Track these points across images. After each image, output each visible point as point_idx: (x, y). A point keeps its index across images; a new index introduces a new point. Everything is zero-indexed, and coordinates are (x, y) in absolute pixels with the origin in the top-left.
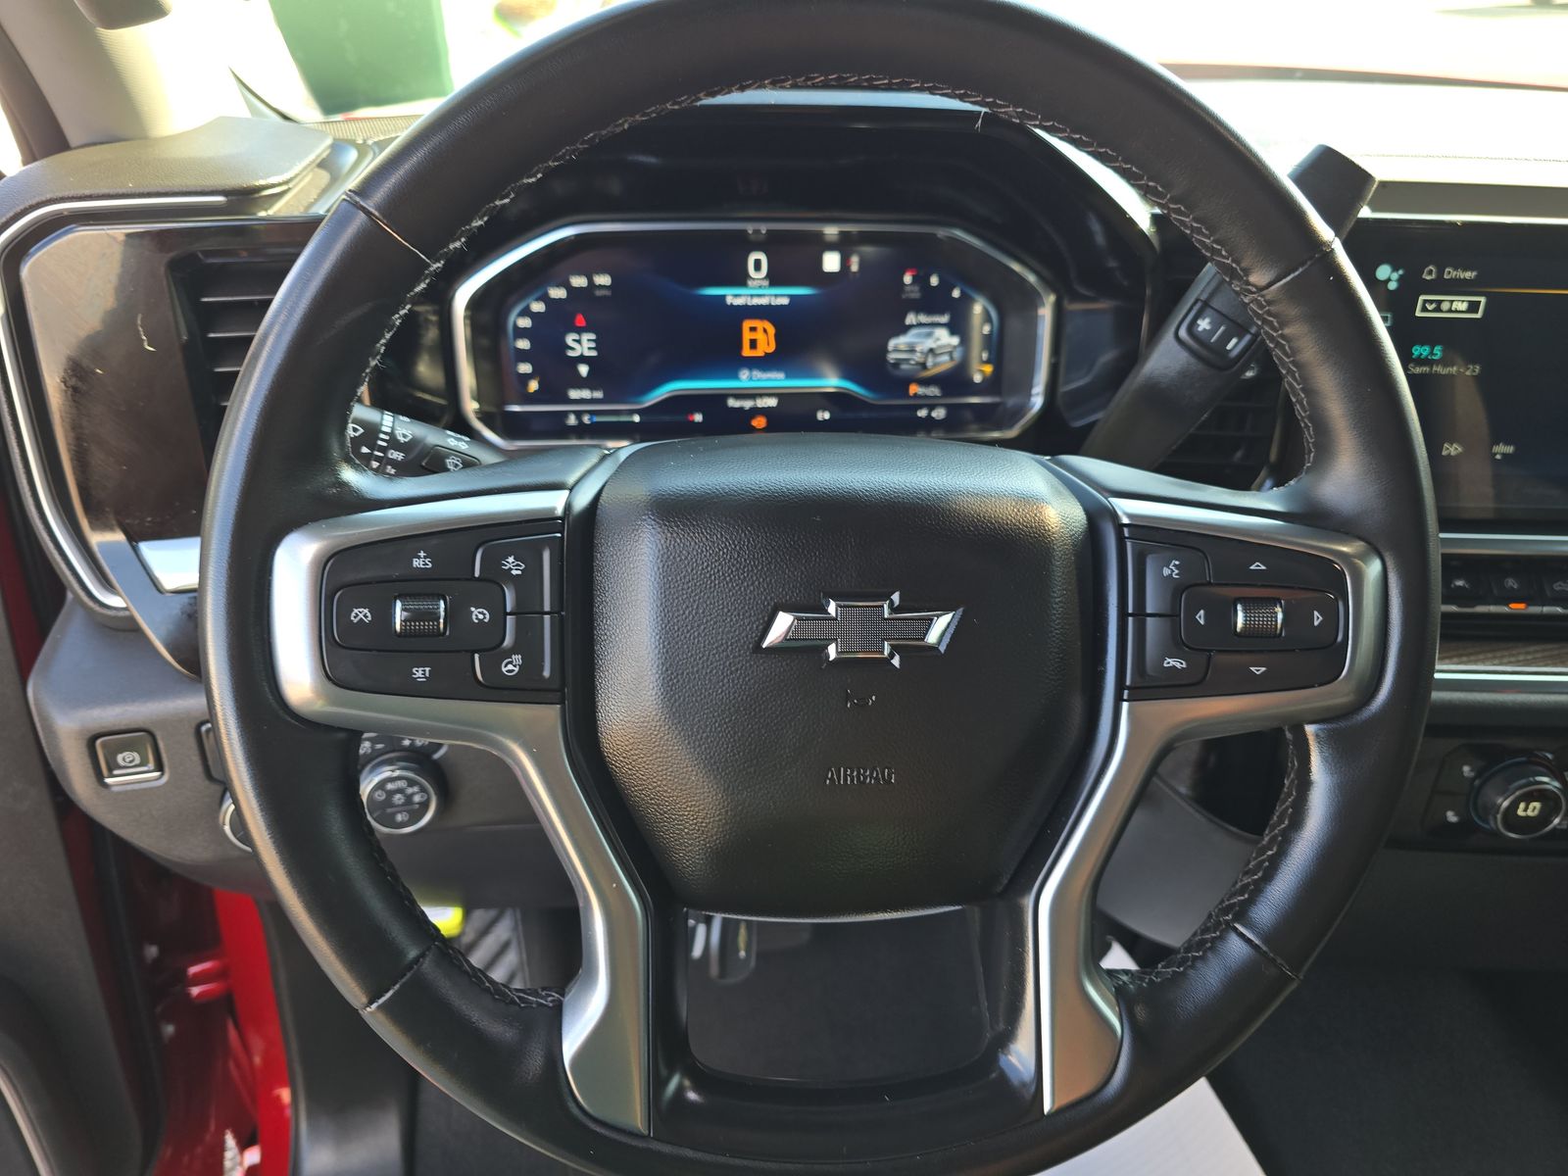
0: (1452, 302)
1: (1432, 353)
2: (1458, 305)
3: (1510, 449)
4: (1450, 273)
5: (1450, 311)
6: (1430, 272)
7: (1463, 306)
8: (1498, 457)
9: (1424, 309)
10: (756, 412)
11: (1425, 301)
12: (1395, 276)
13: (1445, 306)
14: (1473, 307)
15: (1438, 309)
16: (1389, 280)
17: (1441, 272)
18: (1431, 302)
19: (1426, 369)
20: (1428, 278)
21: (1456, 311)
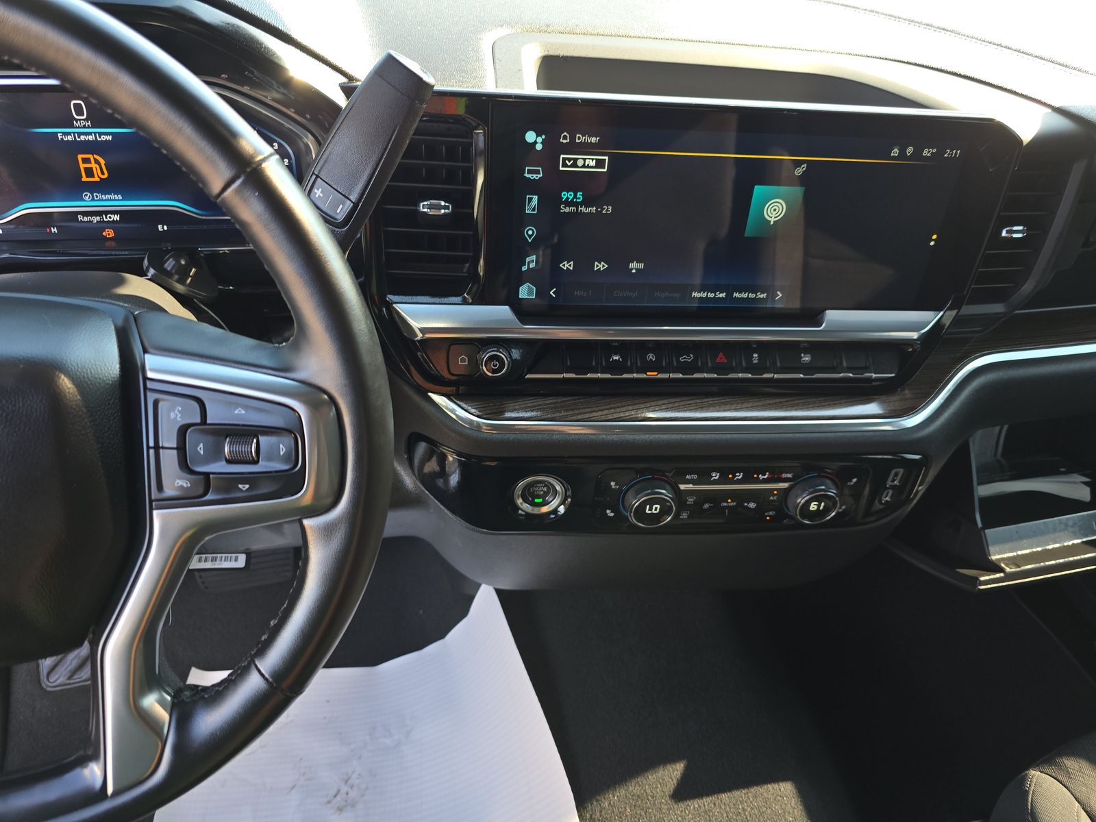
0: (585, 160)
1: (575, 196)
2: (589, 162)
3: (641, 266)
4: (580, 138)
5: (584, 166)
6: (565, 138)
7: (593, 163)
8: (634, 271)
9: (565, 165)
10: (104, 225)
11: (564, 159)
12: (540, 140)
13: (580, 163)
14: (600, 164)
15: (575, 165)
16: (535, 142)
17: (573, 138)
18: (569, 159)
19: (573, 209)
20: (565, 141)
21: (588, 167)
